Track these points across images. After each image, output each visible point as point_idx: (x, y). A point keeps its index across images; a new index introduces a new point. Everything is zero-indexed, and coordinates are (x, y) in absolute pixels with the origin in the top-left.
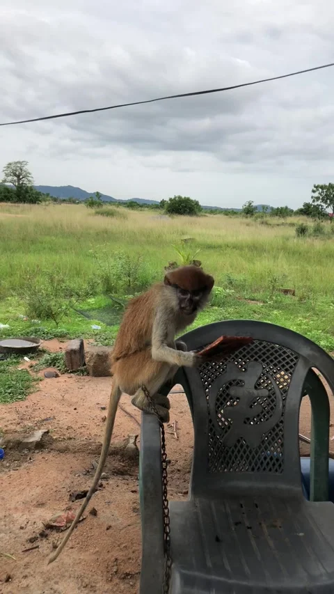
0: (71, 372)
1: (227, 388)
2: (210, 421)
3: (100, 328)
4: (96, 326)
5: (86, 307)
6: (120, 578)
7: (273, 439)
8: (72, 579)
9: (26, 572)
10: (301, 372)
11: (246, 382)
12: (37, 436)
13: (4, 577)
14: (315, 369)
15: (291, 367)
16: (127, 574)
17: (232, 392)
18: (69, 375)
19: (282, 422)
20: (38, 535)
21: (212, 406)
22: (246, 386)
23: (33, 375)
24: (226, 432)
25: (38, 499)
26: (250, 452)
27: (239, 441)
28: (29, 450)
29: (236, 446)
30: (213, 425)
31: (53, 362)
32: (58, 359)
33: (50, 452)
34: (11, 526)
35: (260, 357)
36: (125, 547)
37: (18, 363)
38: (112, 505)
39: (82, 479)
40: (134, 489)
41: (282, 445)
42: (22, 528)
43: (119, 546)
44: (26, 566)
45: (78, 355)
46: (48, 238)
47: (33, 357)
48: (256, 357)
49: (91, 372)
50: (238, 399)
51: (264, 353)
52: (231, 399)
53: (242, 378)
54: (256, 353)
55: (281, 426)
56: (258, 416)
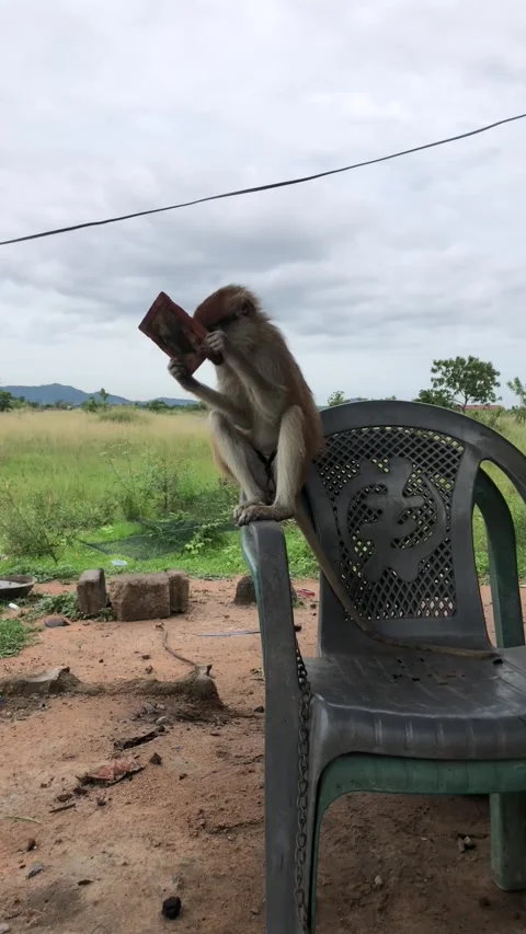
0: (87, 618)
1: (363, 497)
2: (342, 543)
3: (125, 563)
4: (118, 561)
5: (100, 540)
6: (212, 833)
7: (437, 566)
8: (134, 839)
9: (58, 836)
10: (468, 468)
11: (390, 487)
12: (53, 674)
13: (26, 844)
14: (487, 467)
15: (454, 461)
16: (222, 828)
17: (371, 502)
18: (85, 622)
19: (447, 542)
20: (72, 793)
21: (343, 523)
22: (390, 493)
23: (26, 625)
24: (366, 560)
25: (64, 752)
26: (405, 588)
27: (386, 574)
28: (41, 694)
29: (382, 581)
30: (346, 550)
31: (58, 605)
32: (64, 601)
33: (73, 696)
34: (27, 785)
35: (407, 451)
36: (214, 796)
38: (183, 752)
39: (131, 726)
40: (214, 732)
41: (451, 574)
42: (43, 786)
43: (202, 796)
44: (60, 828)
45: (97, 590)
46: (28, 457)
47: (23, 604)
48: (401, 451)
49: (119, 615)
50: (380, 512)
51: (413, 446)
52: (370, 512)
53: (383, 482)
54: (402, 446)
55: (447, 548)
56: (411, 535)
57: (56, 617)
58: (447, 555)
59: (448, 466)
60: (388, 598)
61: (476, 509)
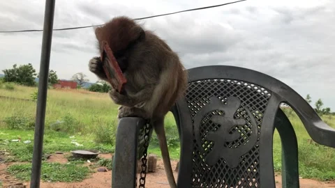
1: (211, 116)
2: (195, 141)
7: (250, 160)
11: (226, 112)
15: (265, 102)
17: (214, 120)
22: (226, 116)
23: (90, 170)
24: (208, 152)
27: (219, 162)
29: (217, 166)
30: (197, 145)
35: (238, 93)
37: (83, 163)
41: (258, 166)
47: (93, 161)
48: (235, 93)
50: (219, 126)
52: (214, 125)
53: (223, 109)
54: (235, 90)
56: (237, 141)
57: (103, 168)
58: (256, 155)
59: (261, 104)
60: (219, 176)
61: (276, 131)
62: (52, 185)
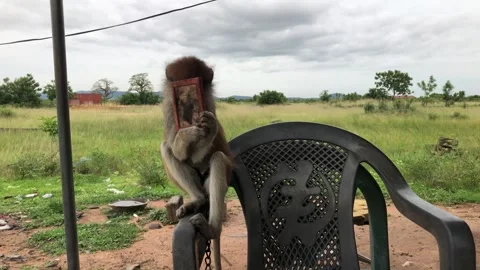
0: (171, 224)
1: (279, 188)
2: (263, 220)
10: (351, 167)
11: (297, 180)
14: (364, 165)
15: (341, 163)
17: (284, 191)
19: (336, 219)
21: (264, 207)
22: (298, 185)
23: (140, 227)
24: (281, 231)
26: (307, 251)
27: (294, 241)
29: (291, 246)
30: (267, 225)
31: (157, 216)
32: (161, 214)
35: (309, 156)
37: (128, 219)
41: (338, 241)
45: (176, 208)
47: (141, 214)
48: (306, 156)
50: (290, 198)
51: (313, 152)
52: (284, 198)
53: (292, 177)
54: (305, 152)
55: (335, 223)
56: (312, 214)
57: (156, 223)
59: (337, 166)
60: (295, 257)
62: (92, 256)
